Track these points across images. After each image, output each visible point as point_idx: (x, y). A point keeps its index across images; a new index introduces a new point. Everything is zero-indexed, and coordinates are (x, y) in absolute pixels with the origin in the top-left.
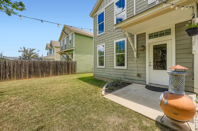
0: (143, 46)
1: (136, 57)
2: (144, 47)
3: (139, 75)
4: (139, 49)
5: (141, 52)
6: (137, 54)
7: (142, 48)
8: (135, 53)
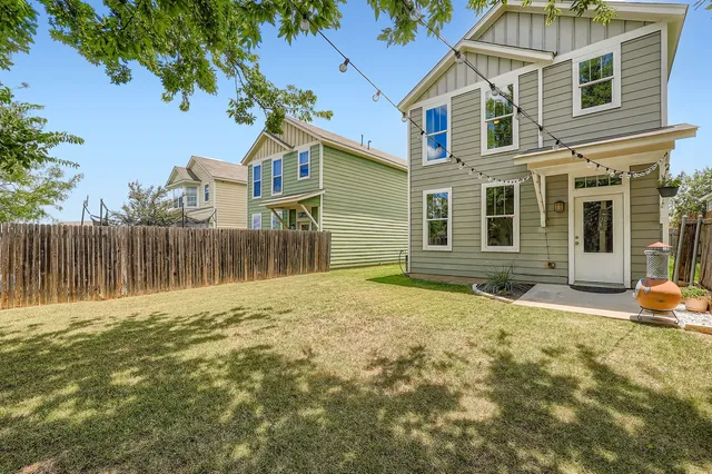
0: (560, 202)
1: (543, 223)
2: (564, 205)
3: (551, 265)
4: (551, 208)
5: (556, 215)
6: (547, 219)
7: (559, 207)
8: (543, 217)
